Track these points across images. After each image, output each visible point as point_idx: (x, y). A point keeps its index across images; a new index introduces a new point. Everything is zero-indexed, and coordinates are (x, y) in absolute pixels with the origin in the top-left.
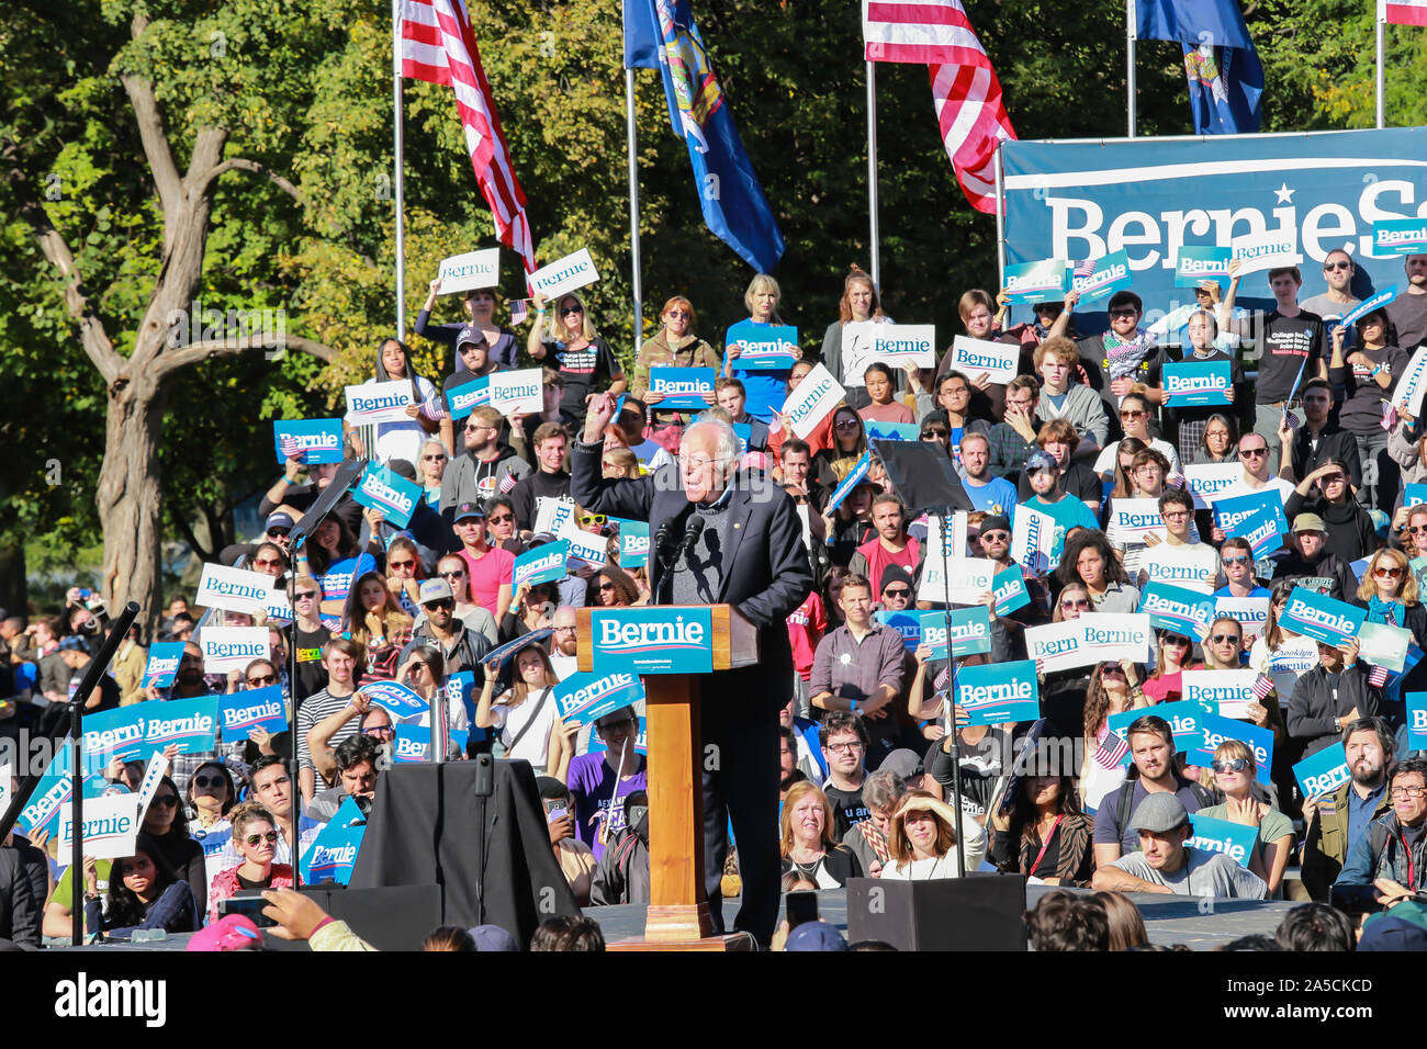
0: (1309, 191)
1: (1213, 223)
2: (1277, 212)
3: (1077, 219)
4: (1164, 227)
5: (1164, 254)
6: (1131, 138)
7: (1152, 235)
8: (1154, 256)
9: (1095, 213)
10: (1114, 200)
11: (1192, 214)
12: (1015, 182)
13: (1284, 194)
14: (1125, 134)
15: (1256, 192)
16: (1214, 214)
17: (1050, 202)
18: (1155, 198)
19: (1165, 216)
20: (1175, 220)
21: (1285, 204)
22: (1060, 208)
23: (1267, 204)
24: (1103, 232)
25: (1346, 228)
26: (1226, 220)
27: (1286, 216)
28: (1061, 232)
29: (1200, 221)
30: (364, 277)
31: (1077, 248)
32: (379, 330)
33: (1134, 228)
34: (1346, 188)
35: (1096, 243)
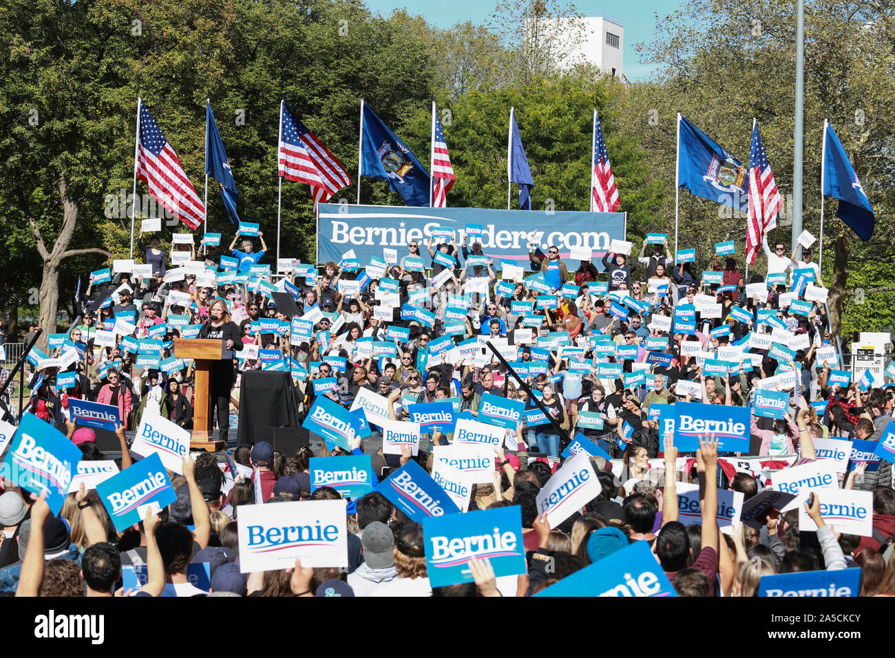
0: (410, 224)
1: (381, 232)
2: (400, 230)
3: (341, 228)
4: (366, 232)
5: (366, 240)
6: (358, 205)
7: (363, 234)
8: (363, 241)
9: (346, 226)
10: (352, 223)
11: (375, 229)
12: (322, 216)
13: (402, 224)
14: (356, 203)
15: (395, 223)
16: (382, 229)
17: (333, 222)
18: (365, 223)
19: (367, 229)
20: (370, 230)
21: (402, 228)
22: (336, 224)
23: (397, 227)
24: (348, 232)
25: (420, 236)
26: (385, 231)
27: (403, 231)
28: (336, 232)
29: (377, 231)
30: (123, 233)
31: (340, 237)
32: (126, 249)
33: (358, 232)
34: (420, 224)
35: (346, 236)
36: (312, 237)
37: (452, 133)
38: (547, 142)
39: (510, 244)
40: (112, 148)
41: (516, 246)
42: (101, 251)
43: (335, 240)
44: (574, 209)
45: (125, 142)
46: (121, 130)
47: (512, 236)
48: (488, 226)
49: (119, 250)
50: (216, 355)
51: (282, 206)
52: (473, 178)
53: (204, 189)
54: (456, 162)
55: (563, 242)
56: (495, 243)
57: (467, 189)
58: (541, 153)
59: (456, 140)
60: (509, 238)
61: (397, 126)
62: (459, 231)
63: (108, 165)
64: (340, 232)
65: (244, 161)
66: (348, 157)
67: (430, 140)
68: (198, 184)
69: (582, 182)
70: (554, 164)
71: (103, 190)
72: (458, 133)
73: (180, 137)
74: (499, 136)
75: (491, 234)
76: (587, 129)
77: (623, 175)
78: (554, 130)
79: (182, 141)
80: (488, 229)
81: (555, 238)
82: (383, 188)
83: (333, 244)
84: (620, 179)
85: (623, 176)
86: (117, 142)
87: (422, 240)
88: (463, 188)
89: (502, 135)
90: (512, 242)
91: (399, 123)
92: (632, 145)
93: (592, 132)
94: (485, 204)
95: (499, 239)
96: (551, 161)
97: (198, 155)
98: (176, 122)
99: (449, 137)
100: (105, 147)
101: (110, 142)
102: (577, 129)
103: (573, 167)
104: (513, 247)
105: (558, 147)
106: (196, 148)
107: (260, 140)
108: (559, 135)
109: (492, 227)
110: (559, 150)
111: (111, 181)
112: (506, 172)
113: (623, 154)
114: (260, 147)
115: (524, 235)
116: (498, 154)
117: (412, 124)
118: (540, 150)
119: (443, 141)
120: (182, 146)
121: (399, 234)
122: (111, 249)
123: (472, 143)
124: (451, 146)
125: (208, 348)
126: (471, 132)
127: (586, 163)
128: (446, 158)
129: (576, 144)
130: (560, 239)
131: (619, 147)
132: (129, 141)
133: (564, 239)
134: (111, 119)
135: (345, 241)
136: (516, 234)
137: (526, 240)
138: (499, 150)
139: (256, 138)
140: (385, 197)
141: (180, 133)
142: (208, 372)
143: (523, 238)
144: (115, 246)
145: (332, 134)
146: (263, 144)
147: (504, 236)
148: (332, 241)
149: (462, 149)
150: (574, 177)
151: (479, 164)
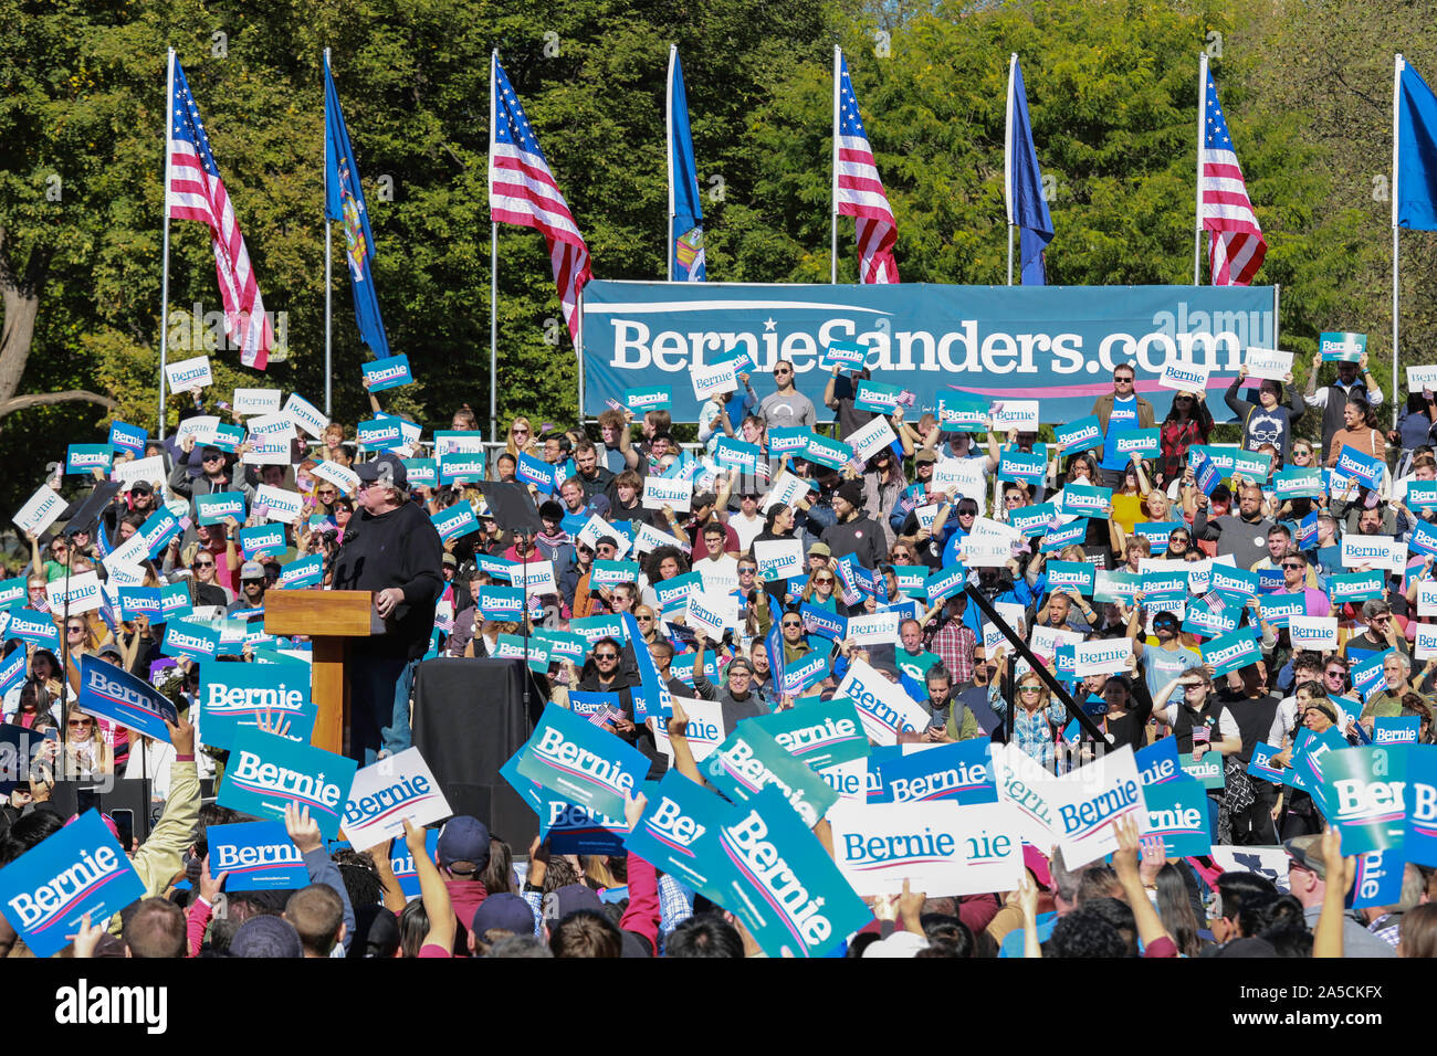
0: (788, 323)
1: (723, 342)
2: (765, 337)
3: (632, 334)
4: (690, 343)
5: (690, 361)
6: (670, 282)
7: (682, 348)
8: (683, 362)
9: (644, 331)
10: (657, 323)
11: (710, 335)
12: (591, 308)
13: (770, 324)
14: (664, 277)
15: (753, 321)
16: (724, 336)
17: (614, 322)
18: (686, 323)
19: (691, 336)
20: (698, 339)
21: (770, 331)
22: (621, 327)
23: (759, 331)
24: (649, 345)
25: (811, 349)
26: (731, 341)
27: (771, 339)
28: (621, 343)
29: (714, 340)
30: (140, 354)
31: (632, 355)
32: (149, 391)
33: (670, 343)
34: (811, 322)
35: (644, 352)
36: (568, 355)
37: (878, 115)
38: (1095, 133)
39: (1013, 364)
40: (108, 161)
41: (1027, 366)
42: (92, 397)
43: (619, 361)
44: (1157, 281)
45: (140, 148)
46: (130, 120)
47: (1019, 344)
48: (964, 323)
49: (133, 393)
50: (359, 627)
51: (499, 287)
52: (929, 217)
53: (322, 255)
54: (892, 180)
55: (1134, 356)
56: (980, 362)
57: (916, 243)
58: (1081, 158)
59: (890, 133)
60: (1011, 350)
61: (753, 104)
62: (898, 335)
63: (101, 201)
64: (631, 344)
65: (413, 188)
66: (645, 173)
67: (829, 132)
68: (308, 242)
69: (1175, 220)
70: (1112, 180)
71: (94, 258)
72: (893, 114)
73: (266, 136)
74: (986, 121)
75: (970, 342)
76: (1185, 98)
77: (1268, 202)
78: (1108, 103)
79: (271, 144)
80: (963, 331)
81: (1117, 348)
82: (724, 242)
83: (616, 372)
84: (1262, 211)
85: (1271, 203)
86: (120, 148)
87: (815, 358)
88: (909, 240)
89: (991, 117)
90: (1018, 359)
91: (758, 97)
92: (1290, 130)
93: (1196, 104)
94: (958, 275)
95: (988, 352)
96: (1103, 173)
97: (307, 176)
98: (255, 103)
99: (873, 125)
100: (94, 159)
101: (105, 148)
102: (1160, 100)
103: (1153, 186)
104: (1020, 370)
105: (1118, 142)
106: (301, 160)
107: (448, 141)
108: (1120, 114)
109: (971, 326)
110: (1121, 149)
111: (112, 235)
112: (1002, 201)
113: (1269, 152)
114: (447, 157)
115: (1044, 342)
116: (984, 159)
117: (787, 97)
118: (1079, 149)
119: (862, 134)
120: (271, 157)
121: (762, 347)
122: (115, 390)
123: (924, 137)
124: (879, 144)
125: (342, 611)
126: (922, 112)
127: (1184, 177)
128: (867, 172)
129: (1160, 134)
130: (1128, 350)
131: (1258, 136)
132: (148, 146)
133: (1136, 348)
134: (105, 97)
135: (643, 363)
136: (1027, 341)
137: (1050, 354)
138: (987, 152)
139: (437, 136)
140: (731, 264)
141: (263, 127)
142: (340, 666)
143: (1043, 347)
144: (125, 384)
145: (608, 123)
146: (453, 149)
147: (999, 345)
148: (613, 364)
149: (902, 153)
150: (1158, 210)
151: (941, 186)
